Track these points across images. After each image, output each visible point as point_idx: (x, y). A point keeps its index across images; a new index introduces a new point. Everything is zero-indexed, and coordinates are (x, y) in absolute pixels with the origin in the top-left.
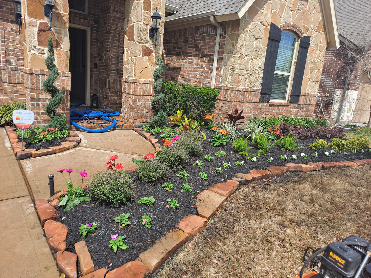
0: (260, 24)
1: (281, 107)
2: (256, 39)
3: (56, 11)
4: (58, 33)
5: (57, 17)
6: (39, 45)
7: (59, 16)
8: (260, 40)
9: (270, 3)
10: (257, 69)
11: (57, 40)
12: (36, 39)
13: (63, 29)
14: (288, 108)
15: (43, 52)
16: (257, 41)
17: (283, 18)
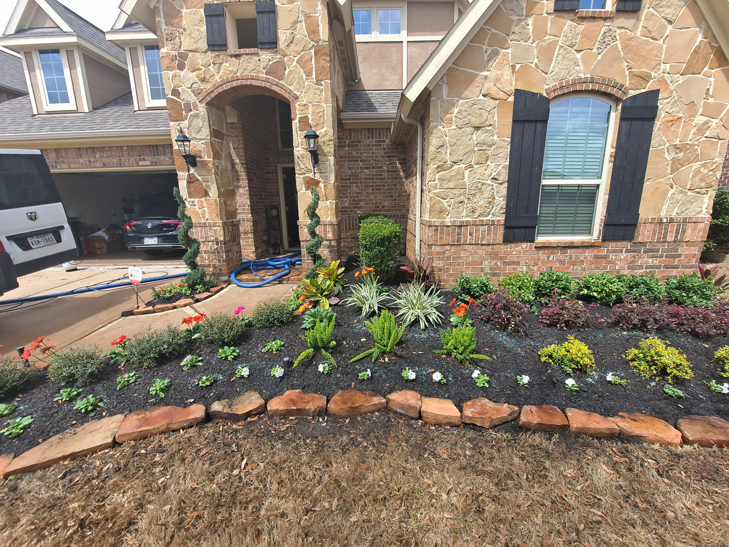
0: (484, 98)
1: (573, 250)
2: (477, 128)
3: (201, 159)
4: (205, 182)
5: (202, 165)
6: (189, 198)
7: (204, 164)
8: (490, 128)
9: (505, 55)
10: (489, 182)
11: (205, 189)
12: (186, 192)
13: (209, 177)
14: (598, 252)
15: (194, 204)
16: (479, 132)
17: (554, 73)
